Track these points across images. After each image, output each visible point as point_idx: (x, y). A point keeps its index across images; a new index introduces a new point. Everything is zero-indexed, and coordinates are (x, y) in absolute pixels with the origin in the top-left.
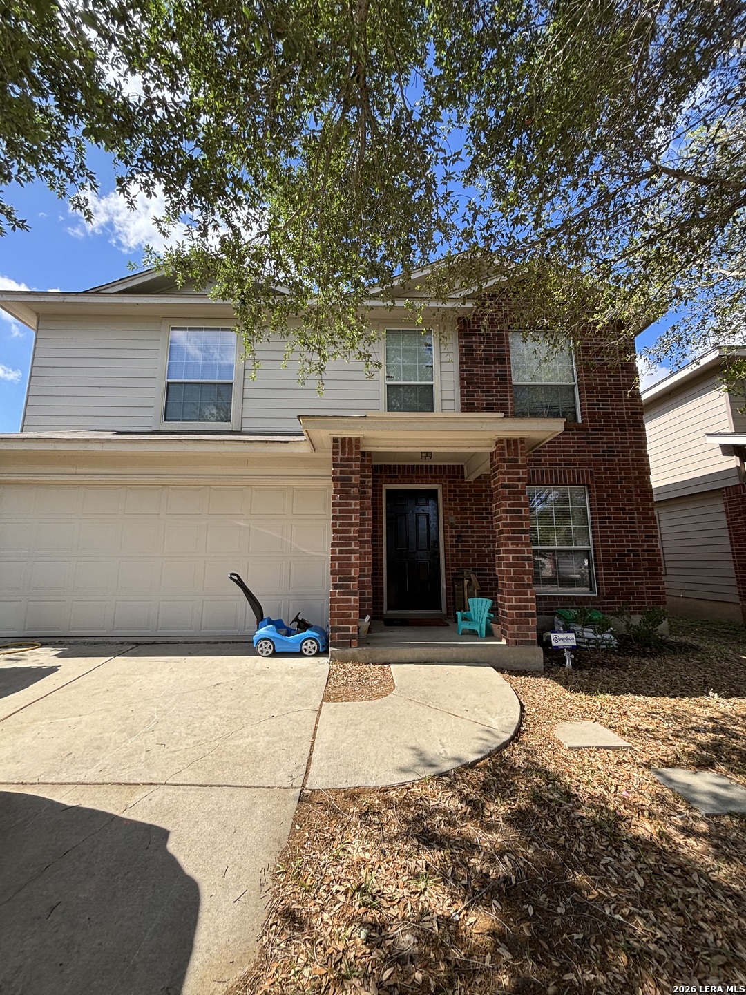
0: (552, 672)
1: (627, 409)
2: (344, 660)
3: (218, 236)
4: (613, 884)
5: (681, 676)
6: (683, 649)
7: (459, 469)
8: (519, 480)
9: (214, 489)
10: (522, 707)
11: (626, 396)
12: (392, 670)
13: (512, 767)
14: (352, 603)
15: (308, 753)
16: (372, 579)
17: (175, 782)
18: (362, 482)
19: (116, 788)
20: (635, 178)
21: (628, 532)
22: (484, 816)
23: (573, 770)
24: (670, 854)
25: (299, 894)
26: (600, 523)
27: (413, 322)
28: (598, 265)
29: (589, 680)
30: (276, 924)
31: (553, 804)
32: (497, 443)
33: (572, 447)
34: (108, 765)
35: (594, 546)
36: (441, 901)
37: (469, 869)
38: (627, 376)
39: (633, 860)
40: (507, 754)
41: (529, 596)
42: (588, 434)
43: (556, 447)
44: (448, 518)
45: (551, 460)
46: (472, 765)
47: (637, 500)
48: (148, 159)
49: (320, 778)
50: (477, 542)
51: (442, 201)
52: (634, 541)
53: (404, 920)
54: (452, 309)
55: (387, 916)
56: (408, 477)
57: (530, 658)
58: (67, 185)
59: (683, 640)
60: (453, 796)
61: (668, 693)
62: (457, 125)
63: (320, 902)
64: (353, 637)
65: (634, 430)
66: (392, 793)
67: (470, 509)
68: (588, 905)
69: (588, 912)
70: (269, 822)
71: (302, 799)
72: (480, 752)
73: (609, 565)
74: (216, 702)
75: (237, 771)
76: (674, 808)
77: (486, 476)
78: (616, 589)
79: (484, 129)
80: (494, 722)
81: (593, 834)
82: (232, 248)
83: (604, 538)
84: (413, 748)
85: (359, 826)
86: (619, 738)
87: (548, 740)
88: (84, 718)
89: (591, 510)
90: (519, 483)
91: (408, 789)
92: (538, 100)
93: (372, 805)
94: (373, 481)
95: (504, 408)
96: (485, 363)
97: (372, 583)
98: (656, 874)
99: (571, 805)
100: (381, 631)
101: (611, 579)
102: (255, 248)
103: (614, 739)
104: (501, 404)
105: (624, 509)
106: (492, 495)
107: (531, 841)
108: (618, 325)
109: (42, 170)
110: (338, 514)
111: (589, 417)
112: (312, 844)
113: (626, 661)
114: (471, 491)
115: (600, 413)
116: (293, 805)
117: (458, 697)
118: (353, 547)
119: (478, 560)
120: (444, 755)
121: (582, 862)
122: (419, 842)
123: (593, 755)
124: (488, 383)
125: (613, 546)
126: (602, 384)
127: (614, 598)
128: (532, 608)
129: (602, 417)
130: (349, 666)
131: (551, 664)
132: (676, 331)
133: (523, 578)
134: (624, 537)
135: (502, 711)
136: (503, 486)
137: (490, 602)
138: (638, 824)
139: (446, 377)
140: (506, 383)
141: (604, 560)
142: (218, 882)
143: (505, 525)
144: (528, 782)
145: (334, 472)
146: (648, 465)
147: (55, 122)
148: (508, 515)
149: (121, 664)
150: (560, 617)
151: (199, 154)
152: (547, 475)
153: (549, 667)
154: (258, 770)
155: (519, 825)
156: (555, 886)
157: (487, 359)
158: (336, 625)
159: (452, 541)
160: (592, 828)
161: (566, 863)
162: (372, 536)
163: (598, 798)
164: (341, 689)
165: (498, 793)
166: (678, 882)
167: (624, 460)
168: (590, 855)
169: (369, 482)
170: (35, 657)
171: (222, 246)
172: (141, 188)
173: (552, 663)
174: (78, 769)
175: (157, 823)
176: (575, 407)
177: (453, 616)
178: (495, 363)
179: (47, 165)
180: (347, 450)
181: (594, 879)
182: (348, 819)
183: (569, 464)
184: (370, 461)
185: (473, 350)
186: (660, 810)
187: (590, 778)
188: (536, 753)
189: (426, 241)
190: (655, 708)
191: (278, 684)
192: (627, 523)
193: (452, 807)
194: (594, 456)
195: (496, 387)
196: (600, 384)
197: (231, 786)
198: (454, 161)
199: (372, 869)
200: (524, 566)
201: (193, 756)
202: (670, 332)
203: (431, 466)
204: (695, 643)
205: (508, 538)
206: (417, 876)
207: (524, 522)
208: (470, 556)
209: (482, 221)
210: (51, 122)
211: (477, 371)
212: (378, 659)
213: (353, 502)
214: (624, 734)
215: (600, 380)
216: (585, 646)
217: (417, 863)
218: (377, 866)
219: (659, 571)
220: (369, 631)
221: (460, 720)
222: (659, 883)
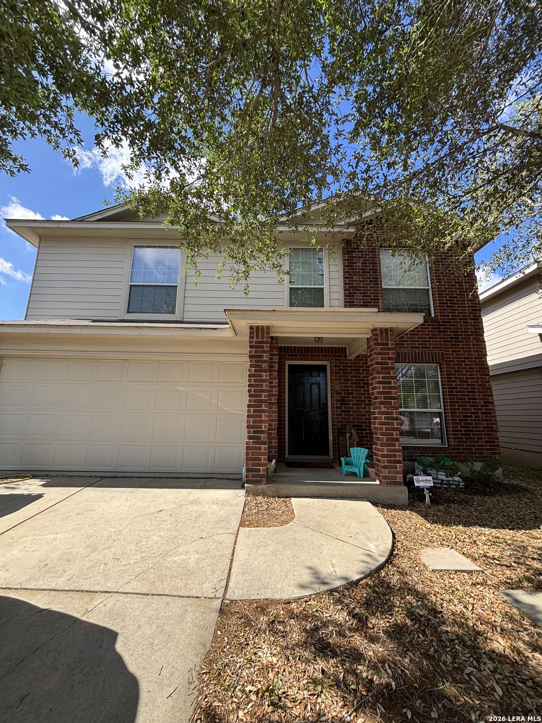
0: (415, 506)
1: (469, 307)
2: (256, 494)
3: (168, 179)
4: (476, 692)
5: (517, 512)
6: (515, 490)
7: (343, 350)
8: (390, 359)
9: (162, 363)
10: (394, 535)
11: (468, 297)
12: (292, 502)
13: (388, 585)
14: (263, 451)
15: (228, 569)
16: (278, 431)
17: (124, 591)
18: (271, 359)
19: (79, 595)
20: (478, 134)
21: (470, 399)
22: (368, 628)
23: (437, 589)
24: (522, 666)
25: (219, 692)
26: (449, 392)
27: (309, 242)
28: (449, 199)
29: (444, 514)
30: (200, 719)
31: (423, 619)
32: (372, 331)
33: (427, 335)
34: (74, 575)
35: (445, 409)
36: (335, 703)
37: (357, 674)
38: (469, 283)
39: (491, 671)
40: (383, 574)
41: (397, 447)
42: (439, 325)
43: (415, 334)
44: (334, 386)
45: (412, 344)
46: (357, 583)
47: (477, 375)
48: (118, 122)
49: (237, 590)
50: (356, 404)
51: (334, 152)
52: (475, 406)
53: (304, 720)
54: (340, 232)
55: (291, 715)
56: (305, 356)
57: (398, 495)
58: (60, 140)
59: (515, 482)
60: (342, 609)
61: (508, 526)
62: (345, 98)
63: (236, 700)
64: (263, 476)
65: (474, 322)
66: (293, 605)
67: (351, 380)
68: (456, 710)
69: (457, 717)
70: (197, 628)
71: (222, 612)
72: (363, 573)
73: (456, 423)
74: (159, 525)
75: (173, 583)
76: (521, 625)
77: (363, 356)
78: (461, 442)
79: (365, 100)
80: (372, 547)
81: (457, 646)
82: (179, 187)
83: (452, 403)
84: (310, 568)
85: (267, 633)
86: (472, 563)
87: (416, 563)
88: (59, 536)
89: (442, 382)
90: (390, 362)
91: (306, 602)
92: (404, 79)
93: (277, 616)
94: (279, 358)
95: (376, 305)
96: (362, 272)
97: (278, 435)
98: (511, 685)
99: (437, 620)
100: (284, 472)
101: (458, 434)
102: (196, 188)
103: (469, 565)
104: (374, 302)
105: (467, 382)
106: (368, 370)
107: (406, 651)
108: (462, 245)
109: (42, 129)
110: (253, 383)
111: (440, 313)
112: (230, 648)
113: (472, 499)
114: (352, 366)
115: (448, 310)
116: (215, 616)
117: (343, 526)
118: (264, 408)
119: (356, 419)
120: (333, 574)
121: (449, 671)
122: (316, 648)
123: (452, 577)
124: (364, 287)
125: (459, 409)
126: (450, 288)
127: (460, 449)
128: (399, 456)
129: (451, 313)
130: (260, 498)
131: (414, 500)
132: (507, 249)
133: (393, 433)
134: (467, 402)
135: (378, 538)
136: (377, 363)
137: (366, 451)
138: (493, 638)
139: (333, 282)
140: (378, 287)
141: (452, 420)
142: (154, 679)
143: (379, 393)
144: (402, 598)
145: (250, 352)
146: (485, 348)
147: (52, 95)
148: (381, 385)
149: (90, 493)
150: (420, 463)
151: (155, 119)
152: (409, 355)
153: (412, 502)
154: (189, 582)
155: (396, 637)
156: (428, 692)
157: (364, 269)
158: (250, 467)
159: (338, 404)
160: (456, 641)
161: (436, 671)
162: (278, 399)
163: (458, 615)
164: (254, 517)
165: (378, 607)
166: (531, 693)
167: (467, 345)
168: (456, 666)
169: (276, 359)
170: (27, 486)
171: (172, 187)
172: (112, 142)
173: (414, 499)
174: (52, 577)
175: (109, 626)
176: (429, 305)
177: (338, 461)
178: (369, 272)
179: (45, 125)
180: (260, 335)
181: (460, 687)
182: (259, 626)
183: (426, 348)
184: (277, 343)
185: (353, 263)
186: (510, 626)
187: (451, 597)
188: (406, 574)
189: (321, 183)
190: (499, 538)
191: (206, 511)
192: (469, 392)
193: (341, 618)
194: (444, 341)
195: (370, 290)
196: (448, 288)
197: (168, 595)
198: (344, 122)
199: (278, 672)
200: (393, 424)
201: (139, 569)
202: (502, 249)
203: (322, 348)
204: (524, 485)
205: (381, 403)
206: (315, 681)
207: (393, 391)
208: (350, 415)
209: (362, 166)
210: (49, 95)
211: (356, 278)
212: (281, 494)
213: (264, 374)
214: (476, 560)
215: (448, 285)
216: (439, 485)
217: (314, 668)
218: (282, 670)
219: (494, 429)
220: (275, 471)
221: (346, 545)
222: (515, 693)
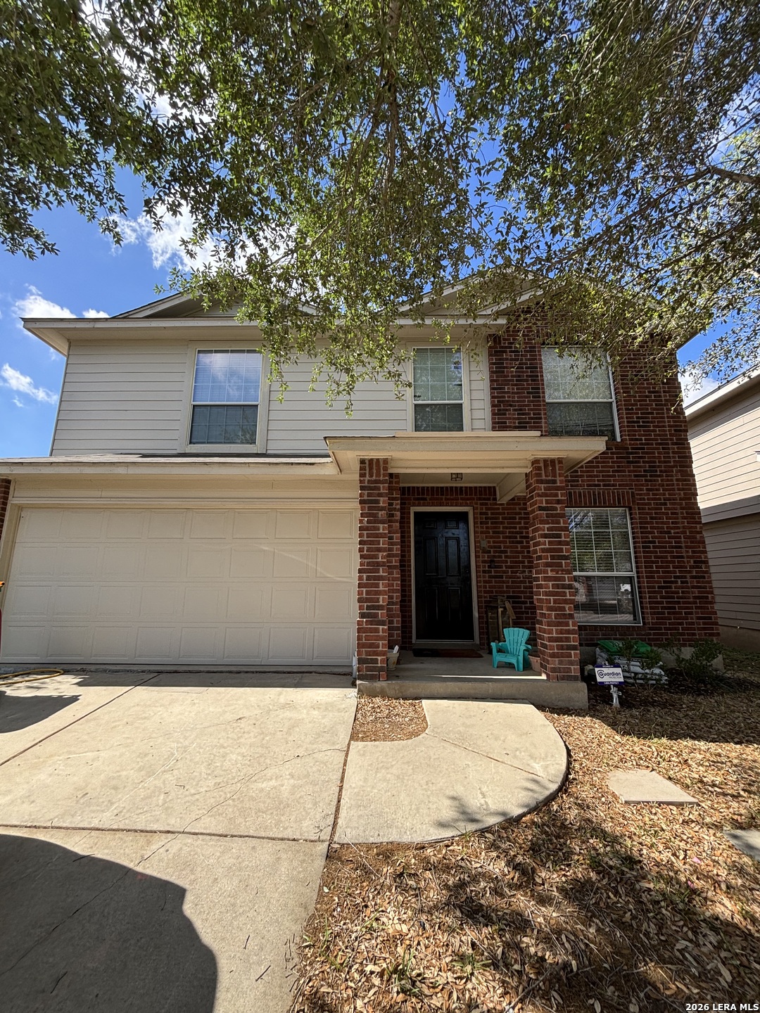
0: (598, 711)
1: (669, 426)
2: (372, 694)
3: (244, 256)
4: (693, 976)
5: (745, 719)
6: (742, 686)
7: (491, 491)
8: (558, 502)
9: (239, 513)
10: (569, 751)
11: (669, 413)
12: (424, 706)
13: (562, 823)
14: (381, 633)
15: (336, 800)
16: (401, 606)
17: (193, 831)
18: (390, 504)
19: (131, 836)
20: (681, 181)
21: (674, 557)
22: (535, 884)
23: (632, 829)
25: (328, 973)
26: (643, 547)
27: (442, 340)
28: (640, 275)
29: (640, 721)
31: (613, 872)
32: (533, 463)
33: (611, 467)
34: (124, 808)
35: (638, 572)
36: (492, 990)
37: (522, 950)
38: (669, 392)
39: (714, 947)
40: (555, 807)
41: (571, 627)
42: (627, 453)
43: (594, 467)
44: (479, 542)
45: (588, 480)
46: (518, 820)
47: (683, 523)
48: (176, 180)
49: (349, 830)
50: (511, 567)
51: (475, 213)
52: (682, 567)
54: (485, 325)
55: (429, 1006)
56: (437, 499)
57: (573, 695)
58: (97, 209)
59: (741, 675)
60: (498, 857)
61: (733, 738)
62: (489, 137)
63: (352, 985)
64: (381, 669)
65: (678, 448)
66: (429, 851)
67: (503, 533)
68: (665, 1002)
70: (295, 883)
71: (331, 856)
72: (527, 806)
73: (654, 592)
74: (239, 738)
75: (260, 819)
77: (519, 498)
78: (662, 618)
79: (518, 139)
80: (538, 768)
81: (664, 911)
82: (259, 267)
83: (649, 563)
84: (454, 798)
85: (393, 891)
86: (682, 792)
87: (602, 791)
88: (102, 754)
89: (633, 533)
90: (558, 506)
91: (447, 846)
92: (574, 108)
93: (407, 866)
94: (401, 504)
95: (538, 427)
96: (517, 380)
97: (401, 611)
98: (745, 966)
99: (634, 873)
100: (411, 663)
101: (658, 608)
102: (282, 268)
104: (534, 423)
105: (670, 533)
106: (528, 518)
107: (591, 917)
108: (659, 339)
109: (72, 194)
110: (365, 539)
111: (629, 435)
112: (342, 911)
113: (679, 699)
114: (504, 513)
115: (640, 431)
116: (320, 862)
117: (497, 738)
118: (381, 574)
119: (512, 587)
120: (485, 807)
121: (654, 946)
122: (462, 913)
123: (654, 811)
124: (520, 401)
125: (658, 572)
126: (642, 401)
127: (661, 629)
128: (574, 640)
129: (644, 435)
130: (378, 700)
131: (596, 702)
132: (725, 343)
133: (564, 607)
134: (670, 562)
135: (546, 756)
136: (541, 509)
137: (527, 632)
138: (715, 899)
139: (476, 395)
140: (539, 401)
141: (648, 587)
142: (238, 955)
143: (543, 550)
144: (583, 842)
145: (361, 495)
146: (695, 485)
147: (85, 147)
148: (547, 540)
149: (142, 694)
150: (603, 649)
151: (226, 175)
152: (585, 496)
153: (594, 705)
154: (282, 818)
155: (576, 897)
156: (624, 976)
157: (519, 376)
158: (364, 656)
159: (485, 567)
160: (662, 904)
161: (635, 946)
162: (401, 561)
163: (665, 865)
164: (370, 727)
165: (549, 855)
167: (668, 480)
168: (662, 938)
169: (397, 504)
170: (57, 685)
171: (249, 267)
172: (168, 208)
173: (596, 700)
174: (94, 812)
175: (173, 879)
176: (613, 425)
177: (486, 647)
178: (527, 381)
179: (77, 189)
180: (375, 471)
181: (670, 969)
182: (381, 881)
183: (609, 485)
184: (398, 482)
185: (504, 368)
186: (740, 882)
187: (654, 840)
188: (588, 807)
189: (458, 257)
190: (720, 756)
191: (303, 719)
192: (672, 547)
193: (497, 870)
194: (635, 476)
195: (529, 406)
196: (639, 401)
197: (253, 837)
198: (488, 171)
199: (410, 945)
200: (564, 594)
201: (214, 800)
202: (717, 344)
203: (461, 488)
204: (755, 679)
205: (547, 565)
206: (462, 958)
207: (564, 547)
208: (503, 582)
209: (516, 232)
210: (81, 147)
211: (508, 388)
212: (408, 694)
213: (381, 526)
214: (688, 787)
215: (639, 396)
216: (632, 681)
217: (461, 941)
218: (416, 943)
219: (710, 599)
220: (398, 662)
221: (501, 766)
222: (749, 979)
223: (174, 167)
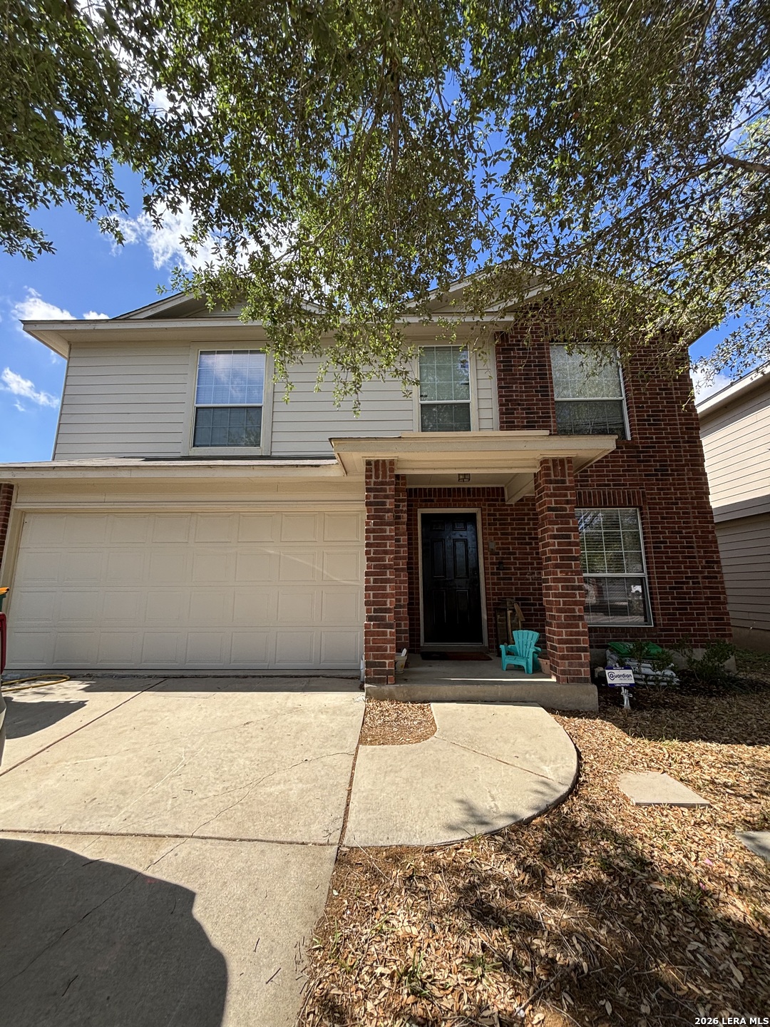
0: (608, 713)
1: (681, 424)
2: (380, 698)
3: (247, 254)
4: (705, 977)
5: (758, 720)
6: (754, 688)
7: (500, 492)
8: (568, 502)
9: (243, 516)
10: (579, 754)
11: (680, 411)
12: (432, 709)
13: (573, 826)
14: (388, 637)
15: (345, 803)
16: (409, 609)
17: (202, 835)
18: (397, 506)
19: (140, 841)
20: (692, 171)
21: (686, 557)
22: (546, 886)
23: (643, 831)
25: (338, 975)
26: (654, 548)
27: (449, 339)
28: (651, 269)
29: (651, 723)
30: (314, 1012)
31: (624, 873)
32: (542, 463)
33: (621, 466)
34: (132, 813)
35: (649, 573)
36: (502, 991)
37: (532, 951)
38: (680, 389)
39: (726, 948)
40: (566, 810)
41: (581, 629)
42: (638, 452)
43: (603, 466)
44: (488, 544)
45: (598, 480)
46: (528, 822)
47: (695, 522)
48: (175, 176)
49: (358, 834)
50: (520, 569)
51: (482, 205)
52: (693, 567)
53: (458, 1015)
54: (492, 323)
55: (440, 1008)
56: (444, 500)
57: (583, 697)
58: (96, 207)
59: (754, 676)
60: (508, 859)
61: (745, 740)
62: (495, 128)
63: (362, 987)
64: (389, 673)
65: (689, 446)
66: (438, 854)
67: (512, 534)
68: (677, 1003)
69: (678, 1013)
70: (304, 886)
71: (341, 860)
72: (537, 808)
73: (666, 593)
74: (246, 743)
75: (269, 823)
77: (528, 499)
78: (674, 620)
79: (526, 129)
80: (548, 770)
81: (675, 913)
82: (261, 265)
83: (660, 564)
84: (461, 802)
85: (403, 894)
86: (694, 794)
87: (613, 794)
88: (110, 759)
89: (644, 533)
90: (567, 506)
91: (457, 849)
92: (582, 95)
93: (416, 869)
94: (408, 506)
95: (546, 426)
96: (525, 379)
97: (408, 614)
98: (757, 967)
99: (646, 875)
100: (419, 666)
101: (669, 609)
102: (285, 265)
103: (691, 796)
104: (543, 422)
105: (681, 533)
106: (537, 519)
107: (602, 918)
108: (672, 334)
109: (70, 192)
110: (372, 541)
111: (639, 434)
112: (352, 914)
113: (691, 701)
114: (512, 514)
115: (651, 429)
116: (329, 867)
117: (506, 741)
118: (388, 576)
119: (521, 589)
120: (494, 809)
121: (665, 947)
122: (472, 915)
123: (665, 813)
124: (528, 400)
125: (669, 573)
126: (653, 398)
127: (672, 630)
128: (584, 641)
129: (655, 433)
130: (386, 704)
131: (607, 704)
132: (738, 338)
133: (574, 609)
134: (681, 562)
135: (556, 759)
136: (550, 509)
137: (537, 634)
138: (727, 900)
139: (483, 394)
140: (548, 400)
141: (659, 588)
142: (248, 957)
143: (552, 552)
144: (594, 844)
145: (367, 497)
146: (707, 484)
147: (83, 144)
148: (556, 541)
149: (149, 699)
150: (613, 650)
151: (226, 170)
152: (594, 496)
153: (604, 707)
154: (291, 822)
155: (587, 899)
156: (635, 977)
157: (527, 374)
158: (371, 660)
159: (493, 569)
160: (674, 905)
161: (646, 947)
162: (408, 564)
163: (676, 867)
164: (378, 730)
165: (559, 857)
167: (679, 479)
168: (674, 939)
169: (404, 506)
170: (63, 691)
171: (252, 265)
172: (167, 206)
173: (607, 702)
174: (102, 816)
175: (183, 883)
176: (623, 424)
177: (495, 649)
178: (535, 379)
179: (75, 187)
180: (381, 473)
181: (681, 970)
182: (391, 884)
183: (619, 485)
184: (404, 484)
185: (512, 366)
186: (752, 883)
187: (665, 842)
188: (599, 810)
189: (465, 251)
190: (732, 758)
191: (311, 723)
192: (684, 547)
193: (507, 872)
194: (646, 475)
195: (537, 404)
196: (650, 398)
197: (262, 841)
198: (495, 162)
199: (420, 947)
200: (574, 595)
201: (221, 804)
202: (730, 339)
203: (469, 489)
205: (557, 566)
206: (472, 960)
207: (574, 548)
208: (512, 584)
209: (523, 227)
210: (79, 144)
211: (516, 387)
212: (416, 697)
213: (388, 528)
214: (700, 789)
215: (650, 394)
216: (643, 683)
217: (471, 943)
218: (426, 945)
219: (722, 600)
220: (407, 665)
221: (511, 769)
222: (762, 979)
223: (173, 162)
